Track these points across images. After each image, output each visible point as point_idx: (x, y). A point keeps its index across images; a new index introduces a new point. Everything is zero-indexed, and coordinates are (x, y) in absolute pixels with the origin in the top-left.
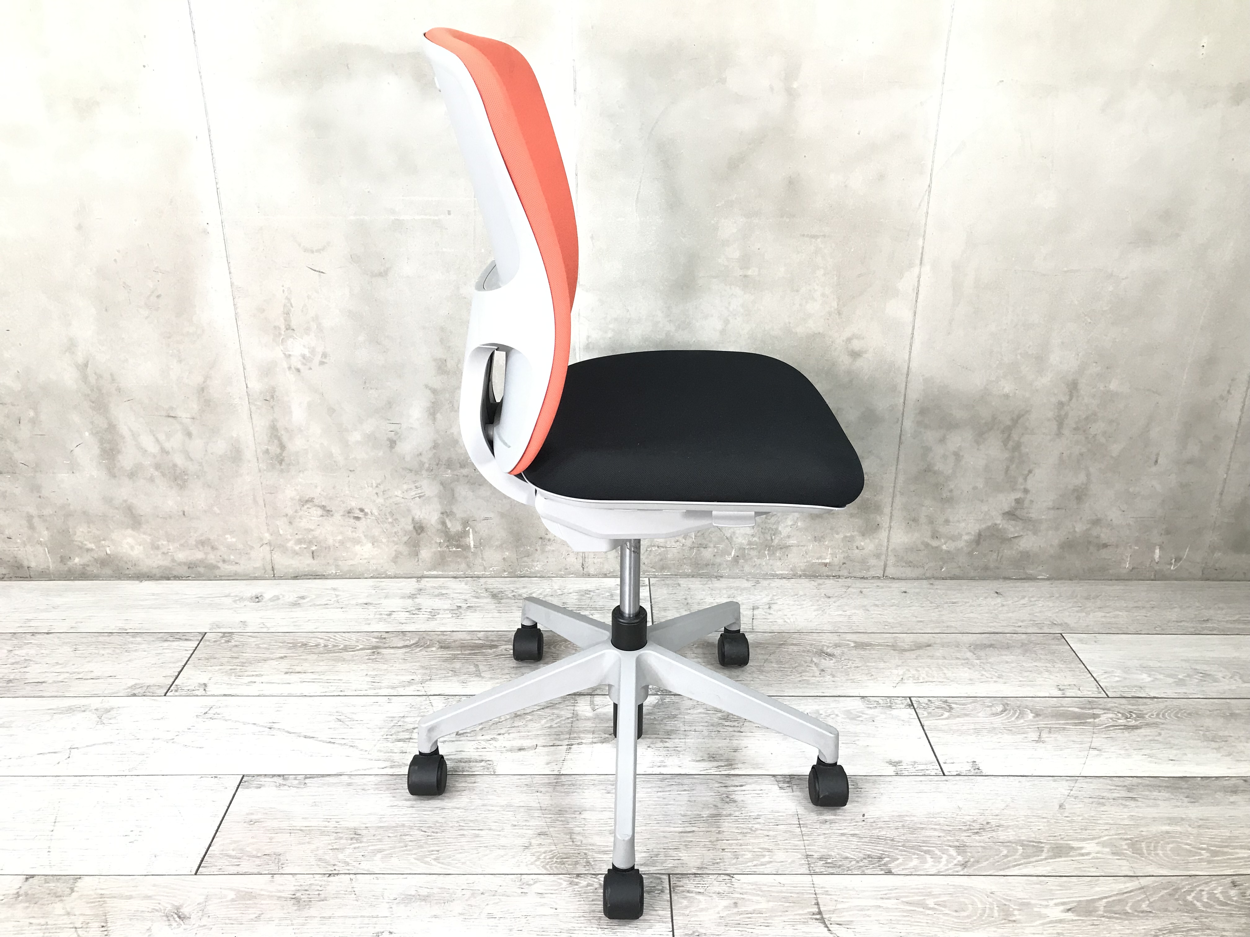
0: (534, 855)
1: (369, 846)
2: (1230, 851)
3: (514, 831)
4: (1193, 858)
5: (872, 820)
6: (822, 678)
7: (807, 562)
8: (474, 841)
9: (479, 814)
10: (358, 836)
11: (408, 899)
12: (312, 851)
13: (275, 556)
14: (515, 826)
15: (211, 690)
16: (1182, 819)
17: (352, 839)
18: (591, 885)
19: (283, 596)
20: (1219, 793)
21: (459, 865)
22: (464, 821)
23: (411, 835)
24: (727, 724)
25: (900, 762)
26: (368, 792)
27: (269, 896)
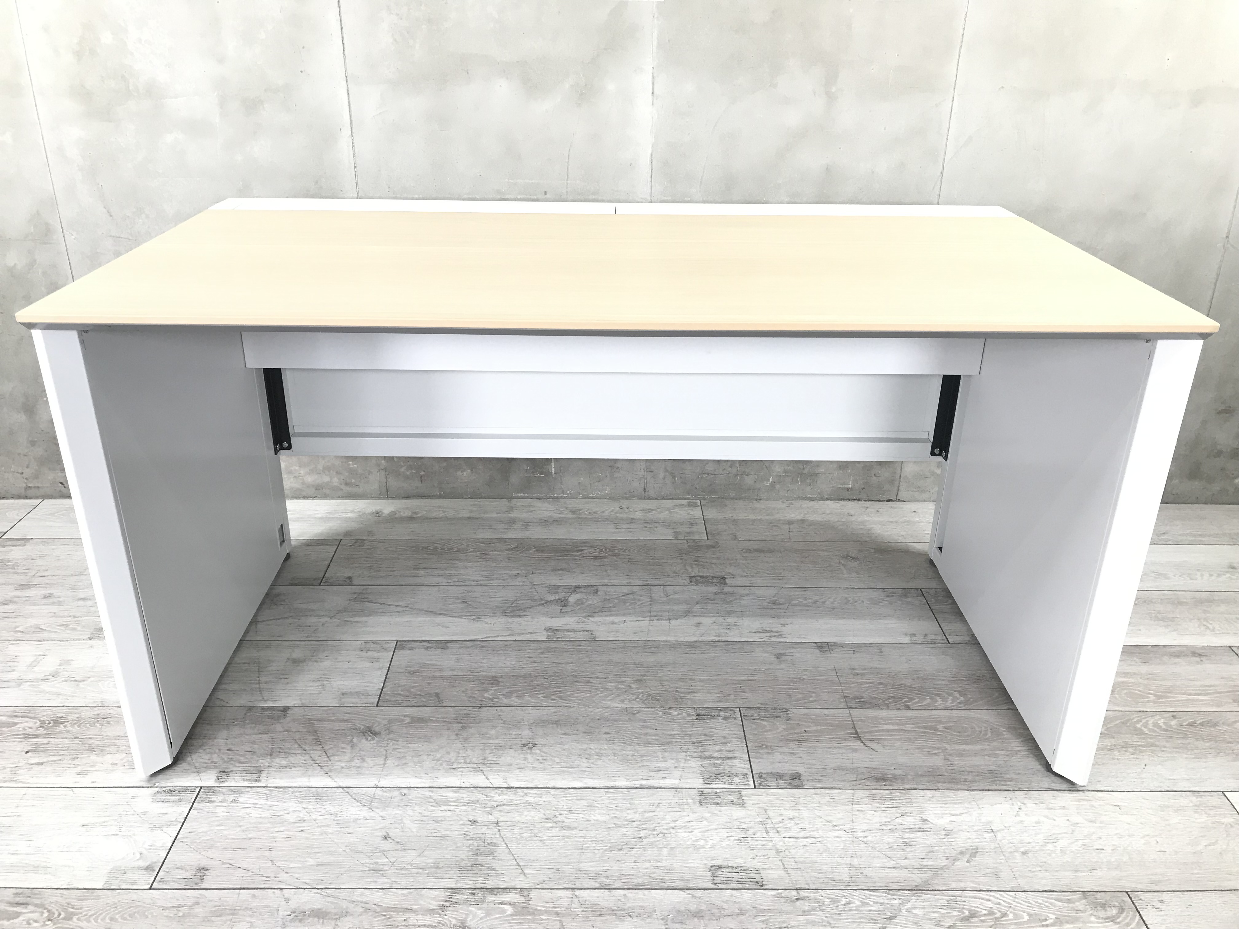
0: (634, 695)
1: (506, 688)
2: (1172, 695)
3: (616, 679)
4: (1142, 700)
5: (893, 674)
6: (849, 575)
7: (833, 487)
8: (587, 686)
9: (587, 668)
10: (496, 682)
11: (542, 723)
12: (463, 692)
13: (389, 480)
14: (616, 676)
15: (355, 581)
16: (1135, 674)
17: (492, 684)
18: (681, 715)
19: (400, 512)
20: (1165, 657)
21: (577, 701)
22: (576, 672)
23: (537, 681)
24: (775, 607)
25: (915, 635)
26: (499, 652)
27: (436, 720)
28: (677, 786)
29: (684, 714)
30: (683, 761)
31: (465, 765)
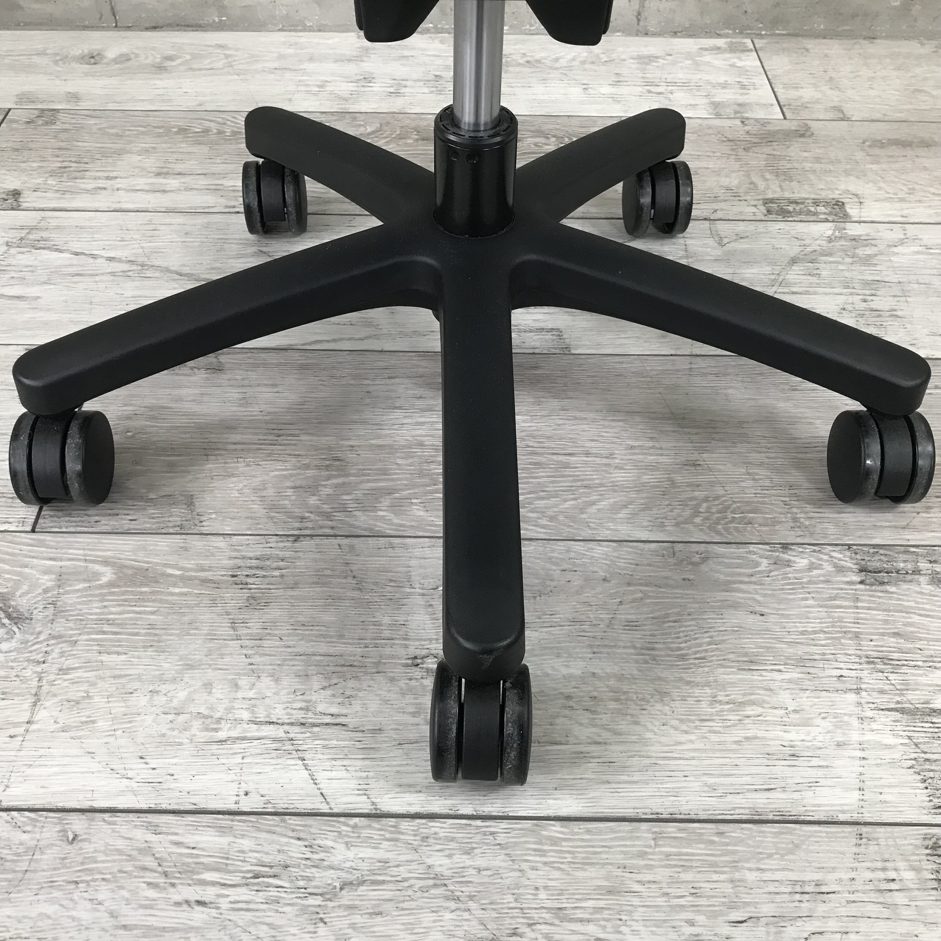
0: (687, 505)
1: (361, 482)
3: (634, 457)
8: (563, 476)
9: (559, 425)
10: (337, 463)
12: (255, 490)
14: (632, 447)
18: (819, 567)
19: (137, 56)
21: (544, 522)
22: (534, 437)
27: (182, 578)
28: (856, 817)
29: (825, 565)
30: (855, 722)
31: (253, 731)
